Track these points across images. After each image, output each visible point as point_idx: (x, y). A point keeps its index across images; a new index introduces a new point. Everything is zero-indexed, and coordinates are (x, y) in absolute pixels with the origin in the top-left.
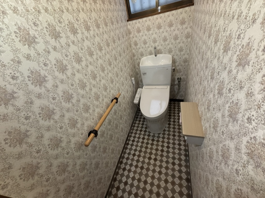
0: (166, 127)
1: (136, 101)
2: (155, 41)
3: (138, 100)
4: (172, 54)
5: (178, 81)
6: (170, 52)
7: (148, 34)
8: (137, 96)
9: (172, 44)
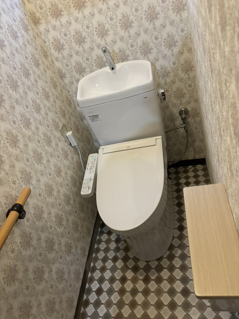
0: (174, 237)
1: (86, 191)
2: (103, 33)
3: (91, 186)
4: (151, 57)
5: (182, 119)
6: (146, 51)
7: (80, 15)
8: (89, 175)
9: (146, 31)
